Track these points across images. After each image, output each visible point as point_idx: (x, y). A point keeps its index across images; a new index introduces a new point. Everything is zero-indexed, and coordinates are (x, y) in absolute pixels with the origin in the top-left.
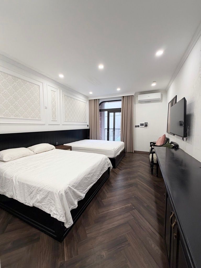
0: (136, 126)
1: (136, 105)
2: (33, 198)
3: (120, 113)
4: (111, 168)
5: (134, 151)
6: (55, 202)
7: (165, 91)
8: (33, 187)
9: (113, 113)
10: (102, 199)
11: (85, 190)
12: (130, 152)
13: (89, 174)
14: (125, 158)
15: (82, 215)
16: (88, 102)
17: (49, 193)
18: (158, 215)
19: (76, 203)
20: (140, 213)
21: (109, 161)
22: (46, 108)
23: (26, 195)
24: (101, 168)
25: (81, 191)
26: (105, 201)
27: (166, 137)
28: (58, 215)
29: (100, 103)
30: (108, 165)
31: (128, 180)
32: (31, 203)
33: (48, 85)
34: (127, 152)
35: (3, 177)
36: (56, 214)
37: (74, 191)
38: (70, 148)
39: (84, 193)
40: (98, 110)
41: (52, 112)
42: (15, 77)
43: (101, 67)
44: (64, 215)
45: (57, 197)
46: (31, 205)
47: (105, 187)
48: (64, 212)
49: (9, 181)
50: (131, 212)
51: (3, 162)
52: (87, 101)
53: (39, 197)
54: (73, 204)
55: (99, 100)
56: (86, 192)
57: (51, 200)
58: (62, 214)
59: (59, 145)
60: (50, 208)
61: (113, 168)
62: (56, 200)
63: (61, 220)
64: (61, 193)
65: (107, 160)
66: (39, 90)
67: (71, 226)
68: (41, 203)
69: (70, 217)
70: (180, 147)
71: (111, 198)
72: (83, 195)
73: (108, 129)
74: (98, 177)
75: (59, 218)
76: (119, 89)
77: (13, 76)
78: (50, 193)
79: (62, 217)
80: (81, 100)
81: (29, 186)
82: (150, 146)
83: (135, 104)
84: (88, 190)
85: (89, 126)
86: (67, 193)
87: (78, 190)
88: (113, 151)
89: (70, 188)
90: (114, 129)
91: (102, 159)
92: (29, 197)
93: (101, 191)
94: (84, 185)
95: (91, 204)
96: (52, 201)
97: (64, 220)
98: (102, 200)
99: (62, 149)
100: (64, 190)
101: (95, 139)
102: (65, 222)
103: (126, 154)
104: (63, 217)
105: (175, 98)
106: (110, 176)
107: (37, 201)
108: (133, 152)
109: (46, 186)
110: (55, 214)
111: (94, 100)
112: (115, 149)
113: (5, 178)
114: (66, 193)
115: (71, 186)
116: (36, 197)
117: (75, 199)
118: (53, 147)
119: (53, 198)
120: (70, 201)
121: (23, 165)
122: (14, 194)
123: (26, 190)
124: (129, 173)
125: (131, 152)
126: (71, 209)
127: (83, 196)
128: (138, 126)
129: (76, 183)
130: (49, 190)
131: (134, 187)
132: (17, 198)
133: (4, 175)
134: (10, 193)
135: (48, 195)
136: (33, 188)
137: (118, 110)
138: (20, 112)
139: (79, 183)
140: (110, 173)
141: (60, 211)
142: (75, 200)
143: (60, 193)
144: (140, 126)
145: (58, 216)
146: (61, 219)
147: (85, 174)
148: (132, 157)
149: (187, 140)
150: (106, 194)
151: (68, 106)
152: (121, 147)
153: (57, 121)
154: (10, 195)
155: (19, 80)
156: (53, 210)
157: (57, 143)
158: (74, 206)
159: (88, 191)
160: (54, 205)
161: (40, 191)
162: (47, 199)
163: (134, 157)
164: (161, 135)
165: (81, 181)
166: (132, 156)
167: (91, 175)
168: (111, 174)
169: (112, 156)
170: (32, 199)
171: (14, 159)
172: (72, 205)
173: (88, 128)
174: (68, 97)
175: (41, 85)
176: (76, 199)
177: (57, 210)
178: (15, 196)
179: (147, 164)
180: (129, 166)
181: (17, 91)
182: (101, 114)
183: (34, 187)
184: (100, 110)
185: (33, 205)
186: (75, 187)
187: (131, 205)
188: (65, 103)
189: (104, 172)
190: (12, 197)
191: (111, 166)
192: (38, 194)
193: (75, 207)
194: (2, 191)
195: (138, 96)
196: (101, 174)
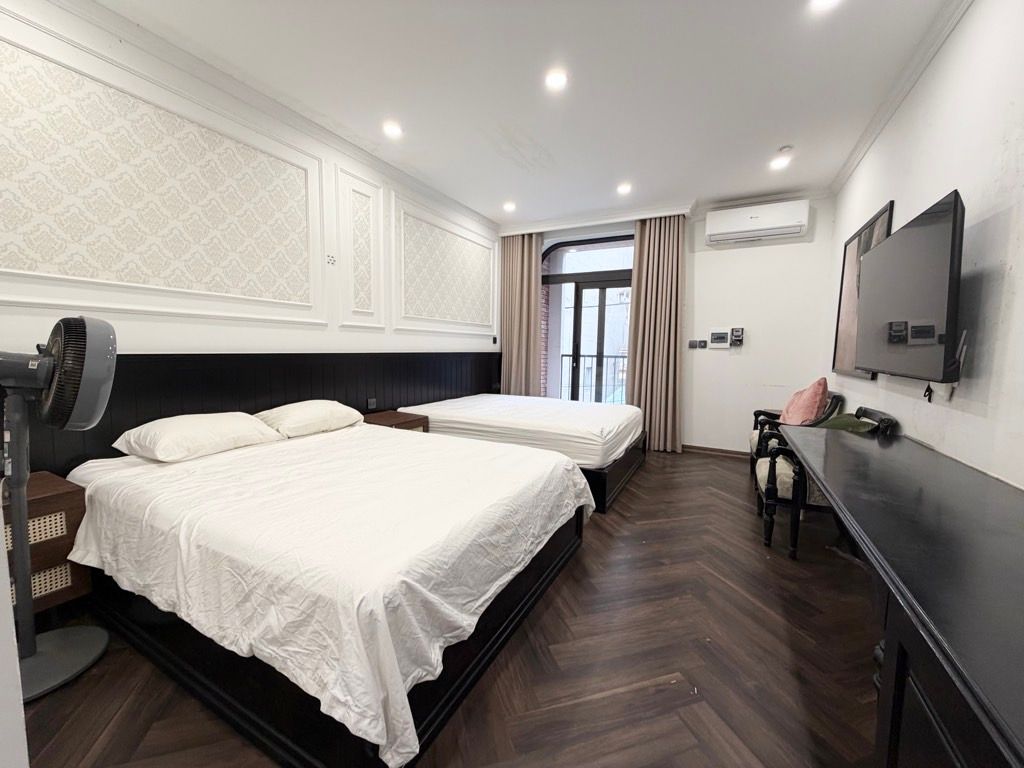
0: (693, 345)
1: (698, 255)
2: (251, 618)
3: (628, 290)
4: (590, 511)
5: (683, 446)
6: (340, 647)
7: (829, 194)
8: (253, 572)
9: (597, 291)
10: (549, 644)
11: (477, 600)
12: (665, 451)
13: (498, 528)
14: (646, 472)
15: (460, 710)
16: (497, 247)
17: (315, 603)
18: (815, 738)
19: (436, 656)
20: (724, 720)
21: (583, 481)
22: (332, 261)
23: (224, 603)
24: (549, 509)
25: (461, 601)
26: (565, 652)
27: (831, 388)
28: (349, 707)
29: (545, 248)
30: (578, 496)
31: (662, 564)
32: (244, 640)
33: (342, 170)
34: (652, 448)
35: (144, 523)
36: (345, 704)
37: (427, 605)
38: (422, 424)
39: (474, 613)
40: (536, 280)
41: (356, 276)
42: (209, 129)
43: (556, 80)
44: (381, 711)
45: (350, 624)
46: (242, 650)
47: (565, 587)
48: (382, 697)
49: (165, 539)
50: (681, 710)
51: (154, 466)
52: (494, 242)
53: (275, 619)
54: (420, 660)
55: (541, 235)
56: (483, 609)
57: (327, 636)
58: (367, 706)
59: (379, 412)
60: (319, 672)
61: (596, 511)
62: (346, 638)
63: (366, 733)
64: (369, 609)
65: (575, 477)
66: (306, 188)
67: (409, 760)
68: (283, 645)
69: (407, 723)
70: (908, 429)
71: (588, 641)
72: (468, 622)
73: (576, 356)
74: (532, 543)
75: (358, 722)
76: (624, 189)
77: (204, 127)
78: (320, 604)
79: (367, 721)
80: (470, 236)
81: (238, 567)
82: (755, 428)
83: (692, 250)
84: (490, 598)
85: (498, 341)
86: (395, 609)
87: (446, 596)
88: (599, 440)
89: (409, 587)
90: (600, 357)
91: (551, 468)
92: (237, 614)
93: (547, 608)
94: (472, 577)
95: (500, 658)
96: (330, 641)
97: (377, 736)
98: (550, 647)
99: (391, 426)
100: (381, 597)
101: (520, 394)
102: (381, 741)
103: (647, 458)
104: (375, 718)
105: (888, 213)
106: (581, 542)
107: (268, 637)
108: (679, 450)
109: (307, 571)
110: (339, 701)
111: (523, 236)
112: (605, 434)
113: (152, 527)
114: (392, 609)
115: (417, 581)
116: (264, 616)
117: (432, 638)
118: (356, 415)
119: (334, 630)
120: (408, 645)
121: (229, 477)
122: (178, 597)
123: (224, 585)
124: (662, 536)
125: (669, 449)
126: (410, 683)
127: (470, 625)
128: (703, 345)
129: (440, 568)
130: (320, 590)
131: (690, 596)
132: (188, 615)
133: (146, 516)
134: (165, 590)
135: (314, 611)
136: (253, 576)
137: (620, 278)
138: (228, 270)
139: (454, 568)
140: (584, 530)
141: (361, 690)
142: (430, 641)
143: (366, 609)
144: (709, 344)
145: (352, 714)
146: (363, 725)
147: (479, 530)
148: (673, 470)
149: (955, 398)
150: (567, 621)
151: (418, 257)
152: (629, 427)
153: (372, 314)
154: (166, 601)
155: (228, 143)
156: (331, 685)
157: (373, 403)
158: (427, 667)
159: (488, 603)
160: (337, 660)
161: (282, 591)
162: (310, 629)
163: (682, 469)
164: (808, 382)
165: (461, 558)
166: (671, 467)
167: (506, 534)
168: (588, 535)
169: (593, 462)
170: (247, 622)
171: (196, 456)
172: (420, 666)
173: (494, 348)
174: (420, 220)
175: (312, 167)
176: (438, 637)
177: (346, 685)
178: (183, 603)
179: (740, 502)
180: (663, 507)
181: (219, 189)
182: (548, 293)
183: (256, 574)
184: (543, 277)
185: (251, 649)
186: (432, 583)
187: (683, 678)
188: (406, 267)
189: (559, 525)
190: (174, 608)
191: (589, 500)
192: (273, 603)
193: (429, 673)
194: (138, 581)
195: (705, 219)
196: (546, 533)
